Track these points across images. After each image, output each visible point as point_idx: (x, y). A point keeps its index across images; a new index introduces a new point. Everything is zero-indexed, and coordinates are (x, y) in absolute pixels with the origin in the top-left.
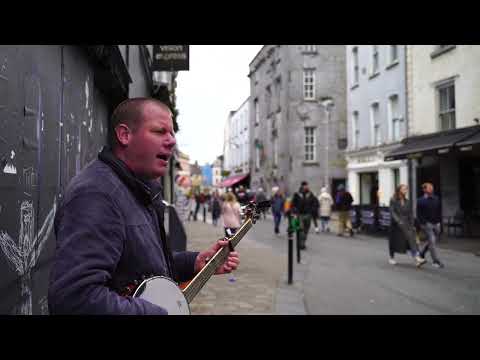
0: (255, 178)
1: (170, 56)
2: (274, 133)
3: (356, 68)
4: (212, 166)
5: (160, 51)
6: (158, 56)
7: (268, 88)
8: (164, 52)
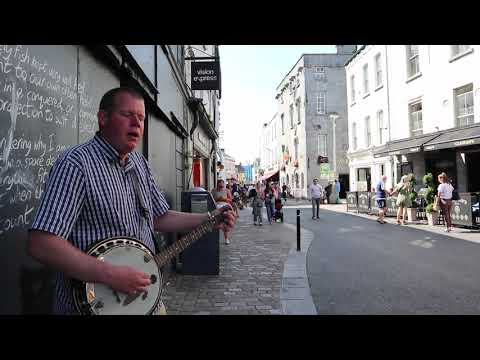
0: (282, 175)
1: (204, 78)
2: (296, 141)
3: (353, 91)
4: (252, 166)
5: (197, 75)
6: (195, 79)
7: (291, 106)
8: (200, 76)
